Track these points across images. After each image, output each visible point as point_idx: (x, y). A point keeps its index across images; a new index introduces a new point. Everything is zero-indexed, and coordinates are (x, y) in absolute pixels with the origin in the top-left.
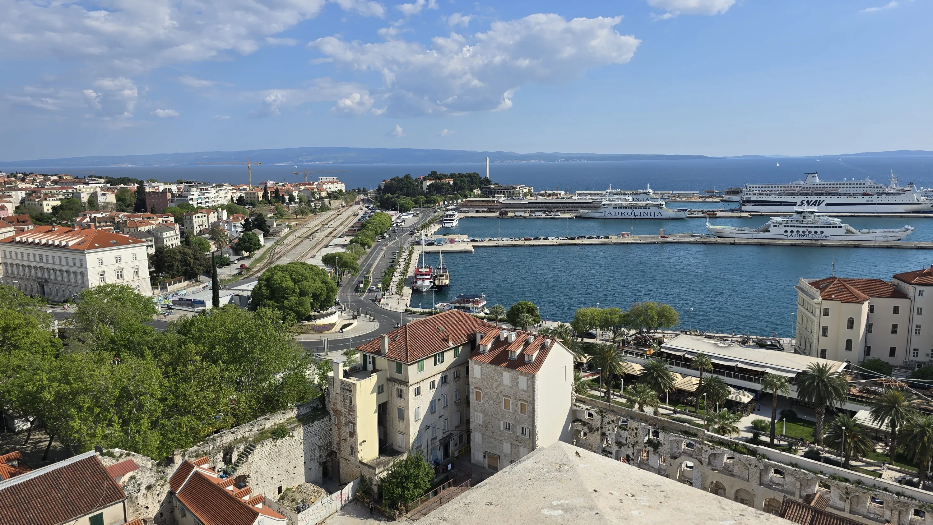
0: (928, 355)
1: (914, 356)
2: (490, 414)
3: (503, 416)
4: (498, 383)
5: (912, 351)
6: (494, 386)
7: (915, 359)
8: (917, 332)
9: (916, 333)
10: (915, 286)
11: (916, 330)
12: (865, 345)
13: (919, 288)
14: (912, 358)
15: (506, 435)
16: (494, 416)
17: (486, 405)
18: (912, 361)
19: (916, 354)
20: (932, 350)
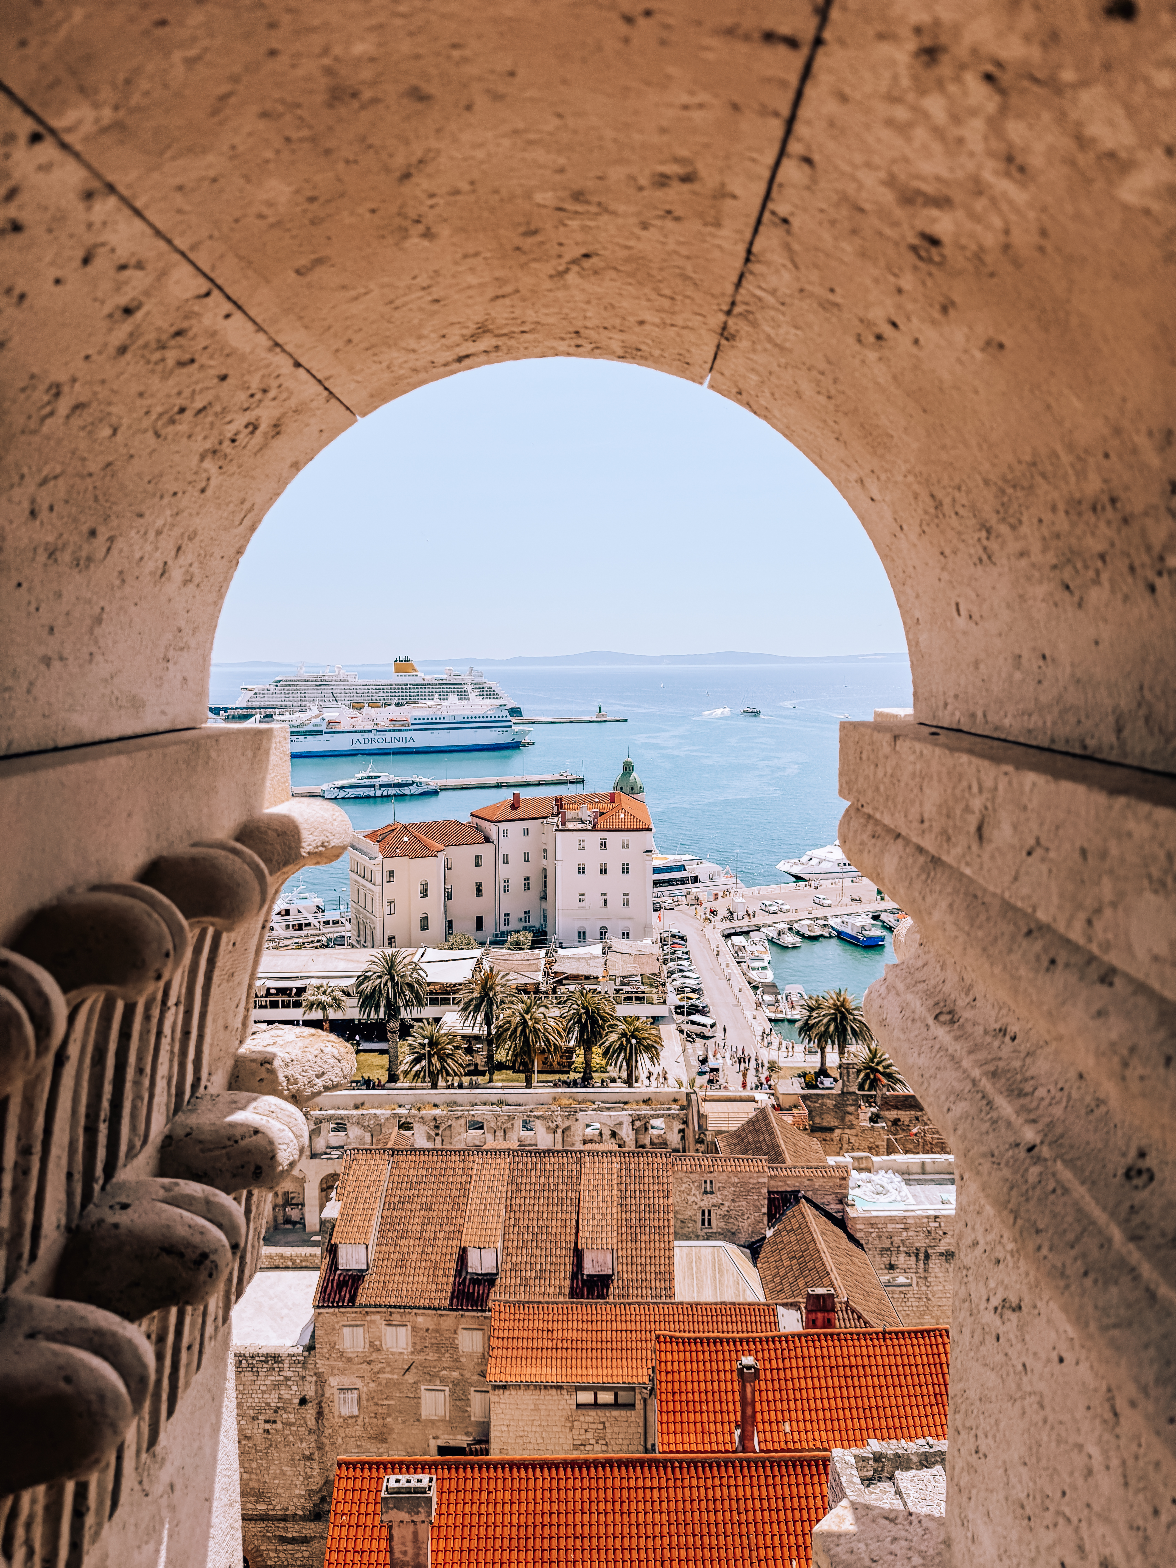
0: (521, 919)
1: (505, 924)
5: (502, 917)
8: (506, 890)
9: (504, 891)
10: (498, 824)
11: (505, 886)
12: (447, 920)
13: (502, 826)
14: (503, 928)
18: (504, 932)
19: (507, 922)
20: (525, 912)
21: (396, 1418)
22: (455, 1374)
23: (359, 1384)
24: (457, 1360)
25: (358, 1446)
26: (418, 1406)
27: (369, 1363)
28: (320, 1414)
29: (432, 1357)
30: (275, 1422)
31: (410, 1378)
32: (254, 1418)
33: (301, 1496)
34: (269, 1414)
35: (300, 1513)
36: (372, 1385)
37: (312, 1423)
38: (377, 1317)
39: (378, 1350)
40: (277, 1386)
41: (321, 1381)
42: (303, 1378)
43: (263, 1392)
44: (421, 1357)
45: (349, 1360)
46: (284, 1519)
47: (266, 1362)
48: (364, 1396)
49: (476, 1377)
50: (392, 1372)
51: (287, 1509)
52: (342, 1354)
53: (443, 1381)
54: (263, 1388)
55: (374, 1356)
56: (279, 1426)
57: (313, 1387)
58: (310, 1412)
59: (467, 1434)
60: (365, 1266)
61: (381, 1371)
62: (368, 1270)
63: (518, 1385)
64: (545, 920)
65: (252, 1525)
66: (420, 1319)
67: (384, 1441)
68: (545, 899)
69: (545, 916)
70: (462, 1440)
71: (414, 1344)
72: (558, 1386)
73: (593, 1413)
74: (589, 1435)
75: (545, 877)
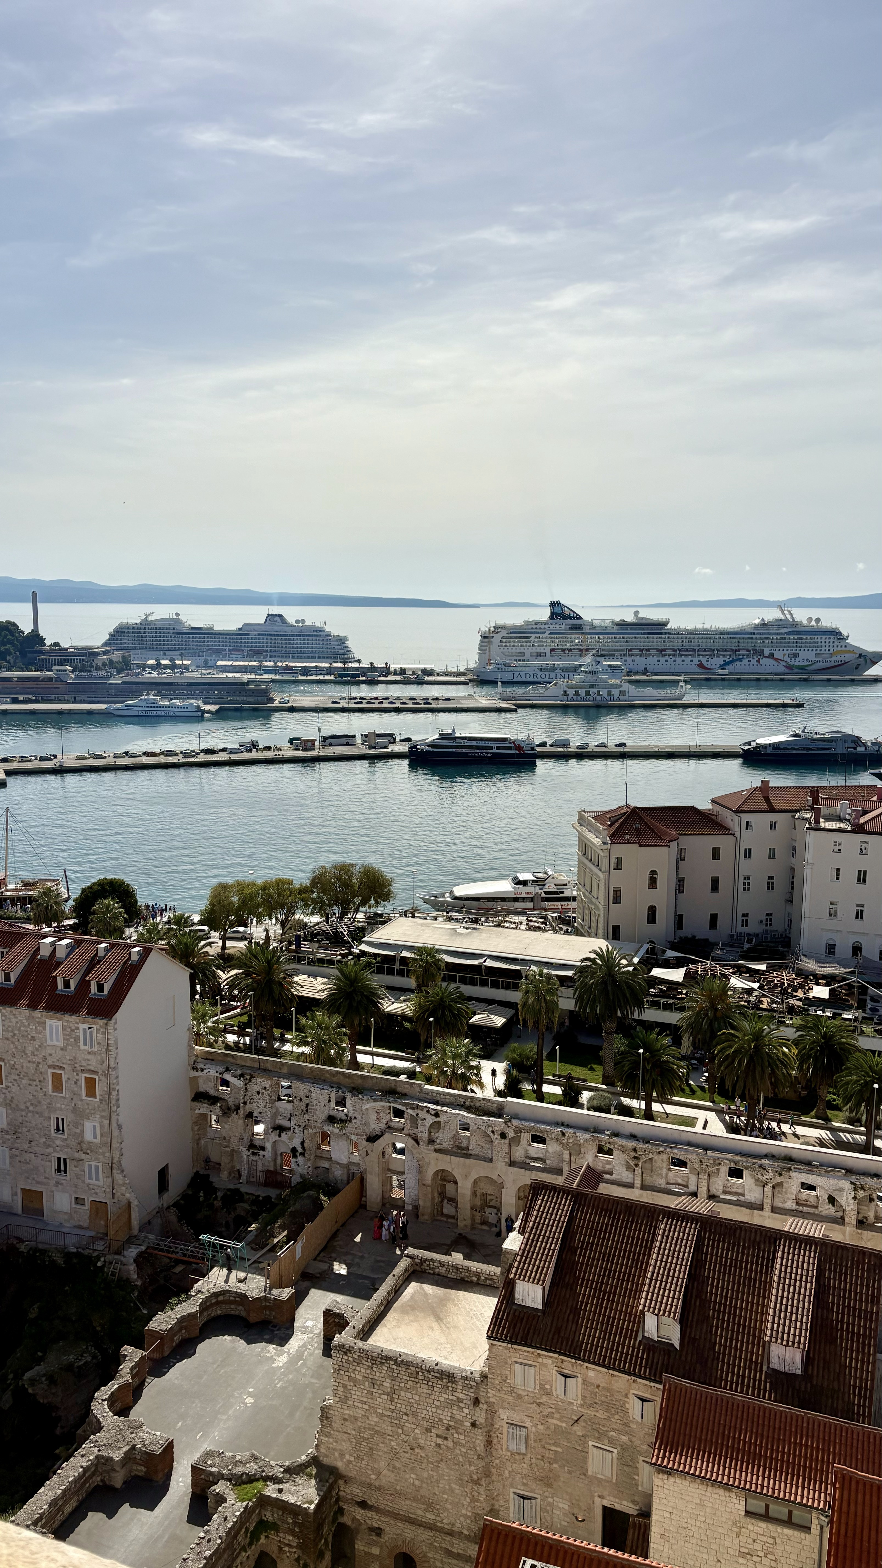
0: (761, 922)
1: (743, 926)
2: (23, 1107)
3: (50, 1107)
4: (37, 1044)
5: (740, 918)
6: (30, 1049)
7: (745, 930)
8: (746, 887)
9: (744, 889)
10: (741, 815)
11: (744, 884)
12: (676, 912)
13: (746, 817)
14: (740, 929)
15: (58, 1142)
16: (31, 1108)
17: (14, 1089)
18: (741, 933)
19: (745, 923)
20: (767, 914)
21: (562, 1467)
22: (624, 1438)
23: (528, 1423)
24: (626, 1425)
25: (524, 1484)
26: (585, 1460)
27: (539, 1404)
28: (489, 1443)
29: (601, 1414)
30: (446, 1438)
31: (578, 1430)
32: (428, 1430)
33: (466, 1517)
34: (441, 1431)
35: (466, 1532)
36: (540, 1427)
37: (480, 1449)
38: (550, 1361)
39: (549, 1394)
40: (450, 1404)
41: (492, 1412)
42: (475, 1404)
43: (437, 1407)
44: (591, 1412)
45: (519, 1397)
46: (451, 1533)
47: (441, 1379)
48: (532, 1436)
49: (645, 1447)
50: (559, 1419)
51: (454, 1525)
52: (513, 1390)
53: (611, 1442)
54: (438, 1404)
55: (544, 1399)
56: (450, 1444)
57: (483, 1415)
58: (480, 1440)
59: (633, 1502)
60: (540, 1307)
61: (550, 1415)
62: (543, 1311)
63: (684, 1474)
64: (790, 925)
65: (421, 1530)
66: (591, 1374)
67: (549, 1485)
68: (791, 902)
69: (790, 921)
70: (627, 1507)
71: (584, 1397)
72: (727, 1487)
73: (763, 1525)
74: (757, 1546)
75: (793, 878)
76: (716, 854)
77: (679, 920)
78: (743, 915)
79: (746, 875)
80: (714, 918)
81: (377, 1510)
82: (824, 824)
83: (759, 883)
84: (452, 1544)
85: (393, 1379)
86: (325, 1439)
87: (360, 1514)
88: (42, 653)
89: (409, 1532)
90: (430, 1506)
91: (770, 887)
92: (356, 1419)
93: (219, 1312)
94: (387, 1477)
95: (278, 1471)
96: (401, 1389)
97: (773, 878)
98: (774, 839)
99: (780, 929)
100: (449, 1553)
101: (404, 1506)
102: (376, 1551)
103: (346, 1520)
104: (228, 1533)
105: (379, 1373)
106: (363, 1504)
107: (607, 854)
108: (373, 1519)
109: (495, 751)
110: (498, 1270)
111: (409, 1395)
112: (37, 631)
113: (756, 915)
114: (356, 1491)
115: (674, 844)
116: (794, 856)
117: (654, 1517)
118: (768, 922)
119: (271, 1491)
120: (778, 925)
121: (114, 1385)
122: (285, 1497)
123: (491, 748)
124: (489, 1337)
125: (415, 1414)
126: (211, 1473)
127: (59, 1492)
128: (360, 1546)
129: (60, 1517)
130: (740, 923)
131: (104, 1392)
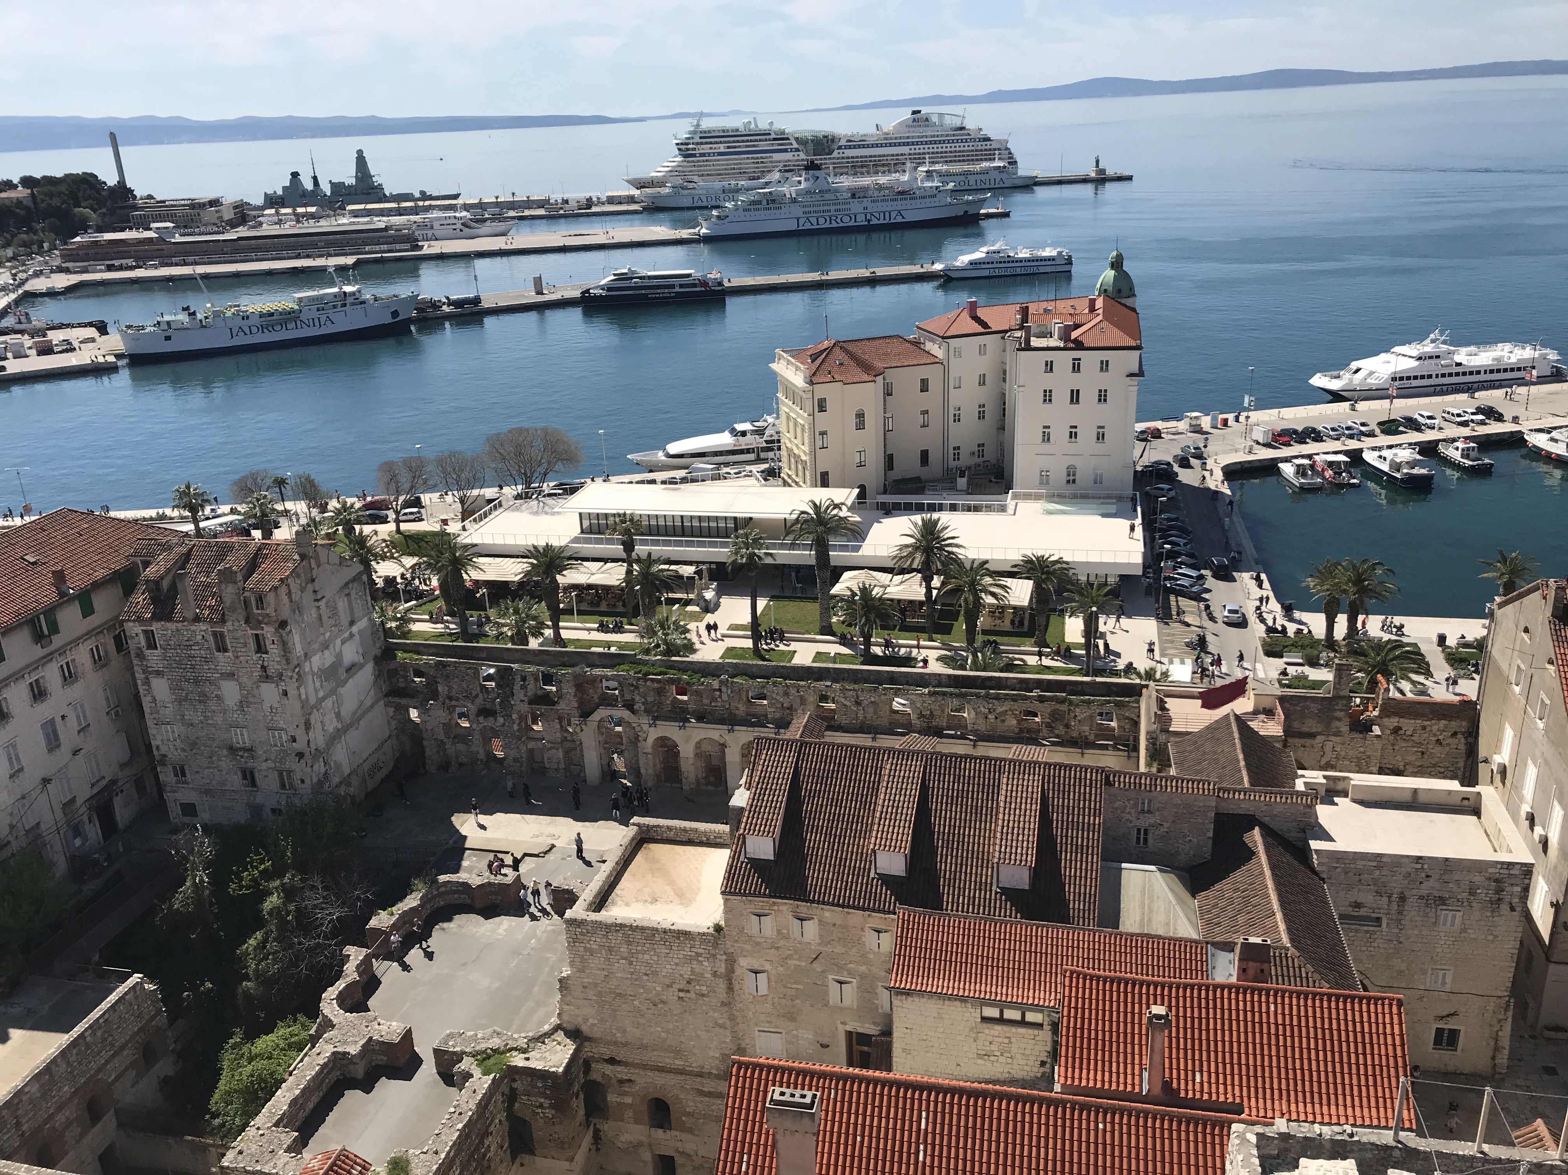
0: (973, 454)
1: (954, 459)
5: (951, 452)
7: (957, 463)
8: (957, 419)
9: (955, 421)
10: (948, 340)
11: (955, 415)
12: (885, 452)
13: (953, 343)
14: (952, 464)
18: (953, 468)
19: (957, 457)
20: (979, 445)
21: (804, 1001)
22: (863, 968)
23: (768, 967)
24: (863, 956)
25: (768, 1022)
26: (826, 993)
27: (777, 948)
28: (731, 989)
29: (839, 949)
30: (688, 991)
31: (818, 967)
32: (669, 986)
33: (713, 1058)
34: (683, 985)
35: (714, 1072)
36: (781, 969)
37: (723, 996)
38: (784, 908)
39: (787, 937)
40: (689, 960)
41: (731, 962)
42: (714, 955)
43: (677, 965)
44: (828, 949)
45: (758, 944)
46: (700, 1075)
47: (679, 938)
48: (773, 978)
49: (884, 974)
50: (799, 959)
51: (703, 1067)
52: (750, 938)
53: (850, 973)
54: (677, 961)
55: (782, 943)
56: (692, 995)
57: (723, 966)
58: (721, 988)
59: (874, 1023)
60: (772, 858)
61: (790, 957)
62: (775, 861)
63: (922, 993)
64: (1002, 455)
65: (671, 1076)
66: (827, 914)
67: (793, 1019)
68: (1004, 429)
69: (1003, 450)
70: (870, 1029)
71: (821, 936)
72: (963, 999)
73: (998, 1028)
74: (994, 1047)
75: (1004, 404)
76: (924, 386)
77: (889, 462)
78: (954, 449)
79: (957, 405)
80: (925, 456)
81: (626, 1064)
82: (1035, 342)
83: (969, 413)
84: (702, 1084)
85: (629, 943)
86: (566, 1007)
87: (608, 1069)
88: (135, 208)
89: (659, 1079)
90: (678, 1053)
91: (981, 416)
92: (596, 985)
93: (442, 903)
94: (633, 1033)
95: (522, 1043)
96: (638, 952)
97: (984, 406)
98: (984, 364)
99: (993, 460)
100: (701, 1093)
101: (653, 1057)
102: (629, 1100)
103: (595, 1076)
104: (479, 1105)
105: (616, 939)
106: (612, 1061)
107: (810, 395)
108: (621, 1072)
109: (677, 289)
110: (726, 828)
111: (647, 957)
112: (124, 182)
113: (968, 446)
114: (603, 1050)
115: (880, 379)
116: (1004, 380)
117: (895, 1035)
118: (981, 454)
119: (518, 1061)
120: (990, 455)
121: (341, 985)
122: (532, 1064)
123: (673, 286)
124: (723, 893)
125: (655, 973)
126: (454, 1053)
127: (297, 1092)
128: (612, 1098)
129: (302, 1115)
130: (951, 457)
131: (332, 993)
